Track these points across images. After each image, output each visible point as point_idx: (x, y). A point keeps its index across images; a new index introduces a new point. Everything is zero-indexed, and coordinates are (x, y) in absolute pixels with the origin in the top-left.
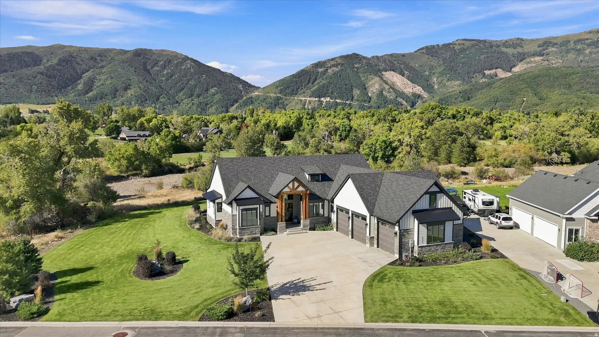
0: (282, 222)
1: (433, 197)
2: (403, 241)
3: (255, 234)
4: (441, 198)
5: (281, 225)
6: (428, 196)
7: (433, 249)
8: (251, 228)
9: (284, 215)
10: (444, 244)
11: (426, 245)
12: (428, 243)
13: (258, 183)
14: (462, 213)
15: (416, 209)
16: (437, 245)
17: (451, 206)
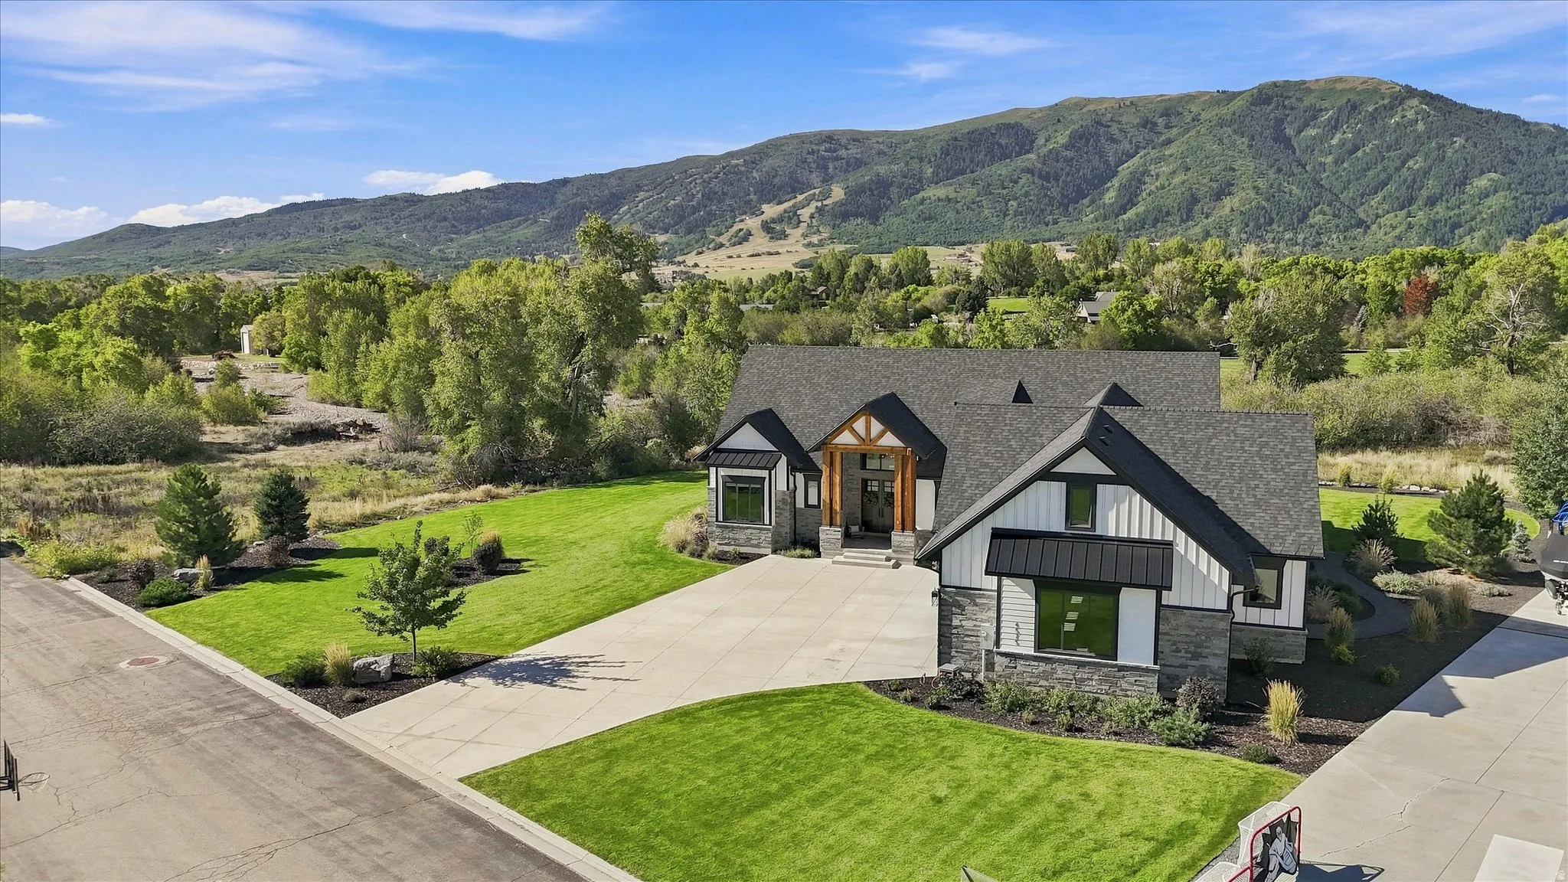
0: (831, 525)
1: (1081, 494)
2: (955, 622)
3: (757, 546)
4: (1118, 501)
5: (830, 535)
6: (1058, 489)
7: (1060, 673)
8: (747, 528)
9: (837, 507)
10: (1116, 666)
11: (1031, 652)
12: (1039, 646)
13: (812, 417)
14: (1226, 573)
15: (1009, 525)
16: (1081, 665)
17: (1169, 537)
